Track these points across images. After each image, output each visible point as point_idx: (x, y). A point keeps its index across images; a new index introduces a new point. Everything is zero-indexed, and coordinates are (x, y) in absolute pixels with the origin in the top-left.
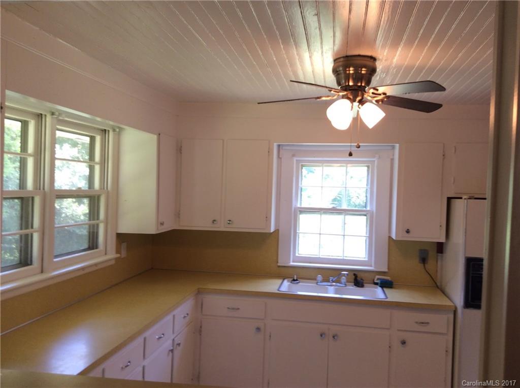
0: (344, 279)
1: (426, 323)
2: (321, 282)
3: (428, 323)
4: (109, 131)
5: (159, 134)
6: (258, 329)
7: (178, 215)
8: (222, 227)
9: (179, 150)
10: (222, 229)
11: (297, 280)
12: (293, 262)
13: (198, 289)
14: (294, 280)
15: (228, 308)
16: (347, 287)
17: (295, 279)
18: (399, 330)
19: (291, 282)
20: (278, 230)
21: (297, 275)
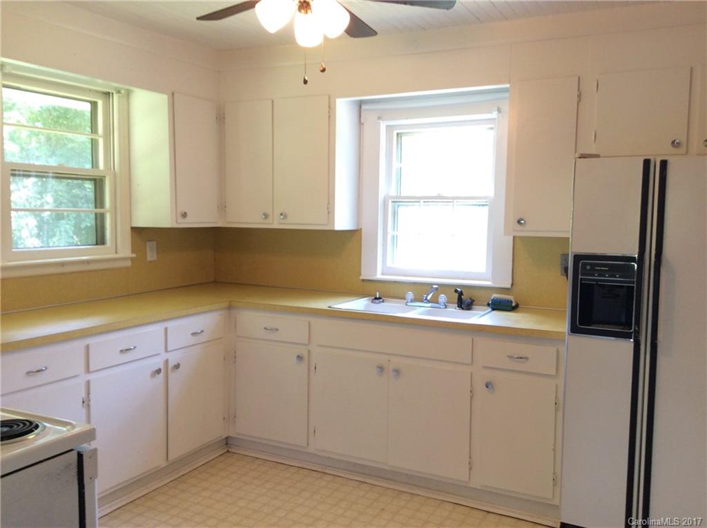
0: (442, 298)
1: (524, 358)
2: (412, 301)
3: (527, 358)
4: (113, 93)
5: (173, 94)
6: (300, 358)
7: (222, 207)
8: (275, 223)
9: (221, 118)
10: (276, 226)
11: (380, 298)
12: (383, 274)
13: (230, 301)
14: (376, 298)
15: (265, 328)
16: (448, 309)
17: (378, 296)
18: (485, 367)
19: (372, 302)
20: (361, 229)
21: (380, 291)
